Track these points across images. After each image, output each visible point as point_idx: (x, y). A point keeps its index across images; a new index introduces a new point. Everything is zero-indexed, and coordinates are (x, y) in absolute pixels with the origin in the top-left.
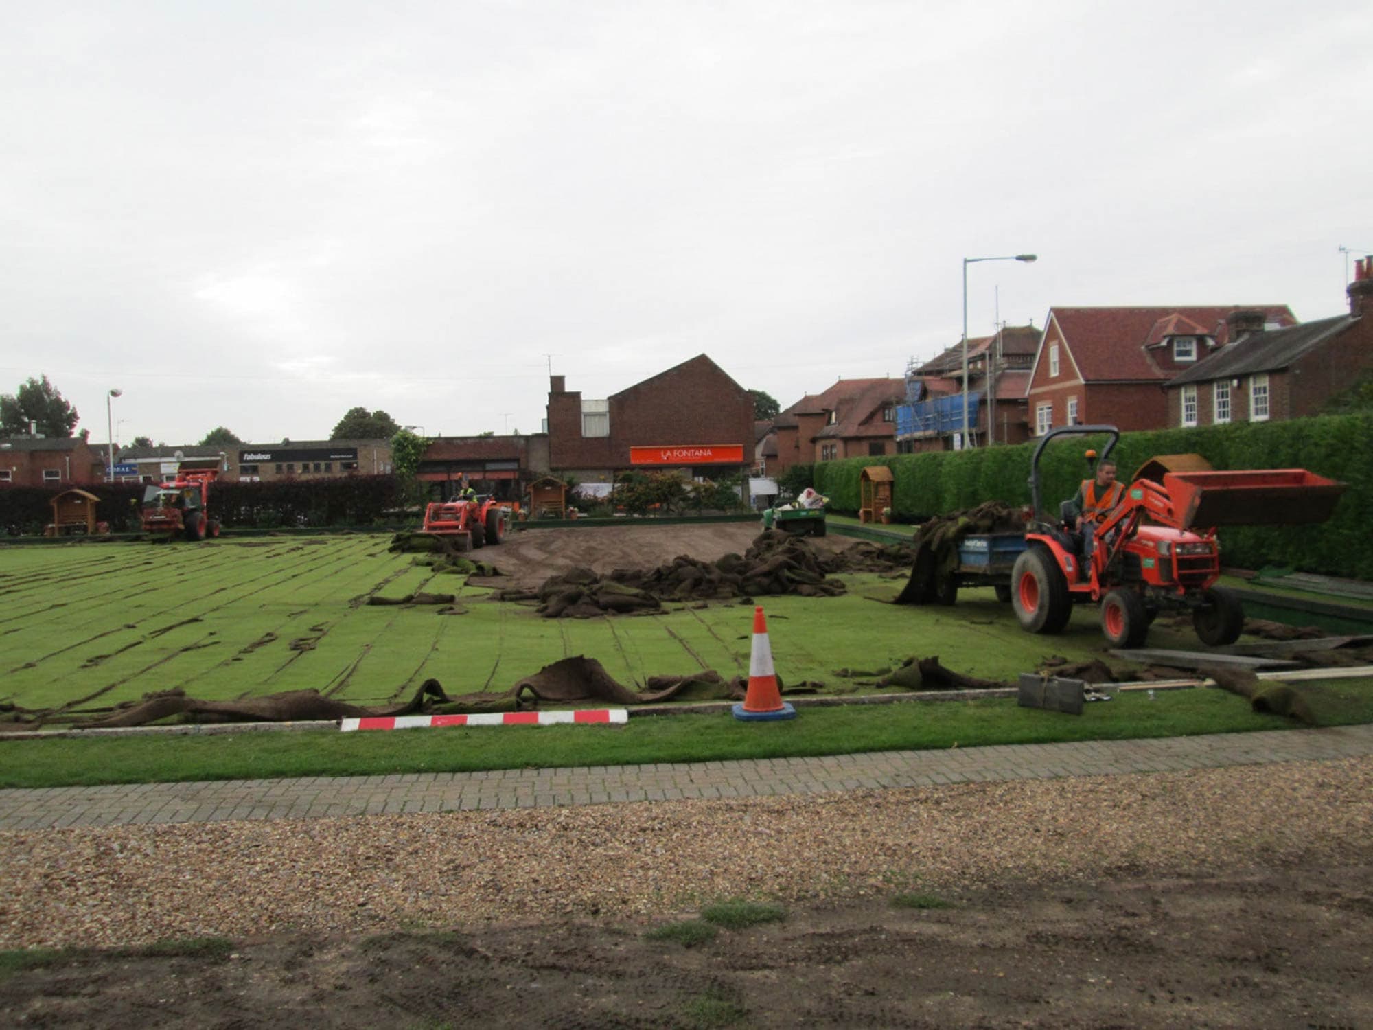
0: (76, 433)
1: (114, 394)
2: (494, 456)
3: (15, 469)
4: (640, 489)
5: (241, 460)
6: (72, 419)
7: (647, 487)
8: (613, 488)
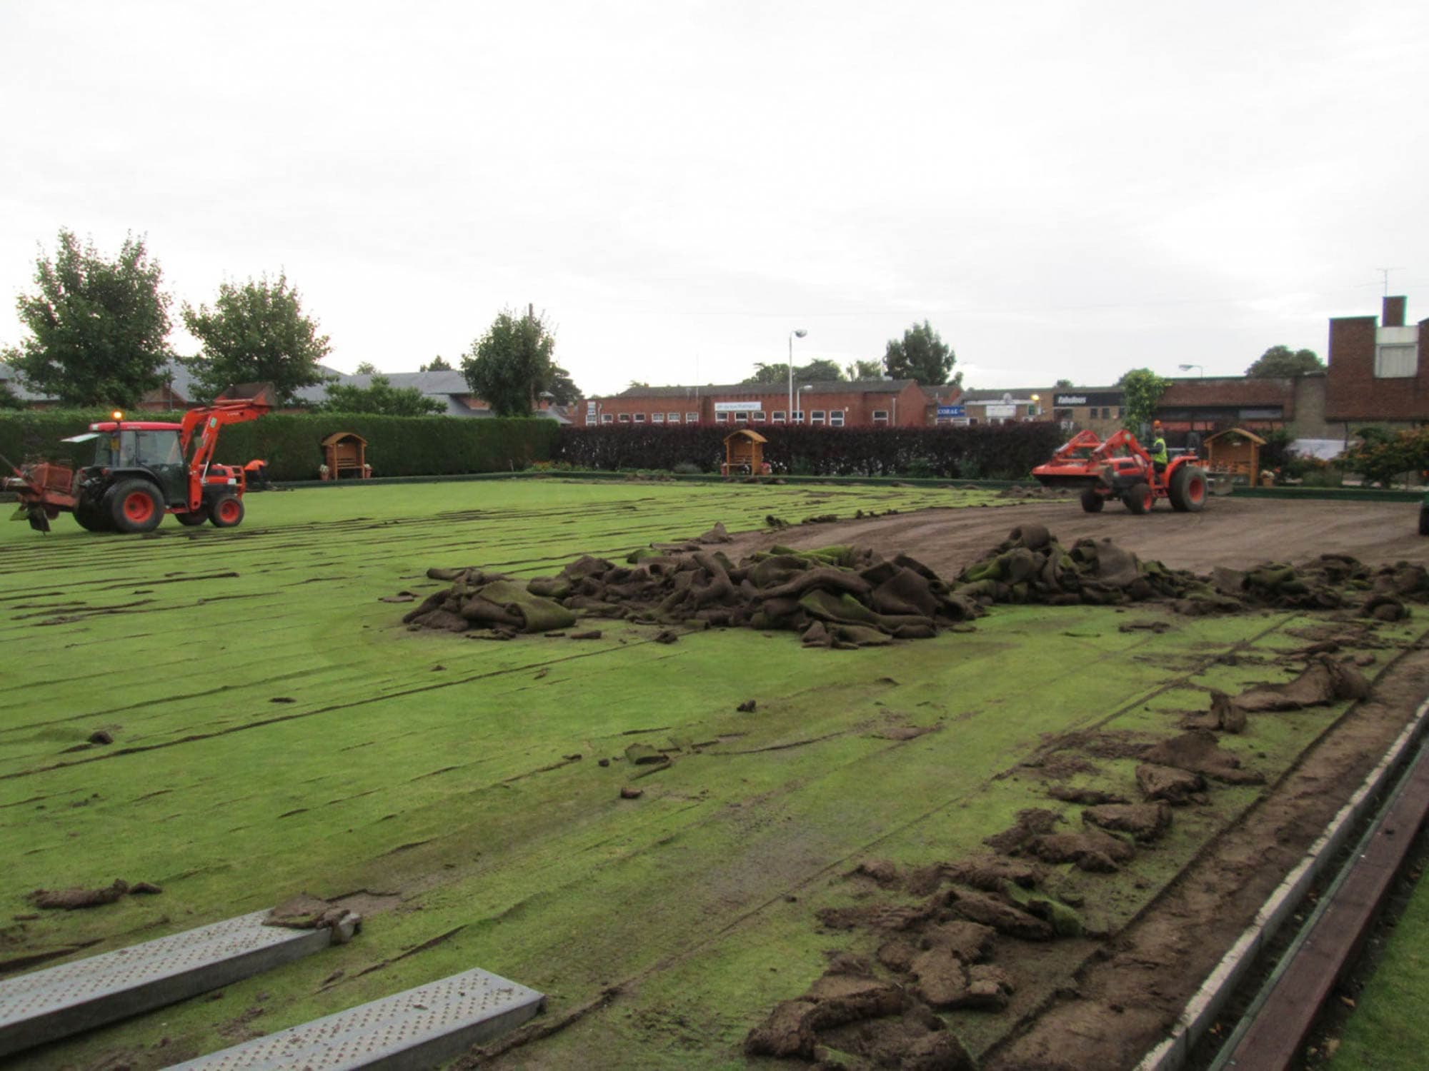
0: (951, 377)
1: (799, 335)
2: (1249, 402)
3: (847, 409)
4: (1381, 448)
5: (1056, 404)
6: (950, 362)
7: (1391, 448)
8: (1346, 446)
